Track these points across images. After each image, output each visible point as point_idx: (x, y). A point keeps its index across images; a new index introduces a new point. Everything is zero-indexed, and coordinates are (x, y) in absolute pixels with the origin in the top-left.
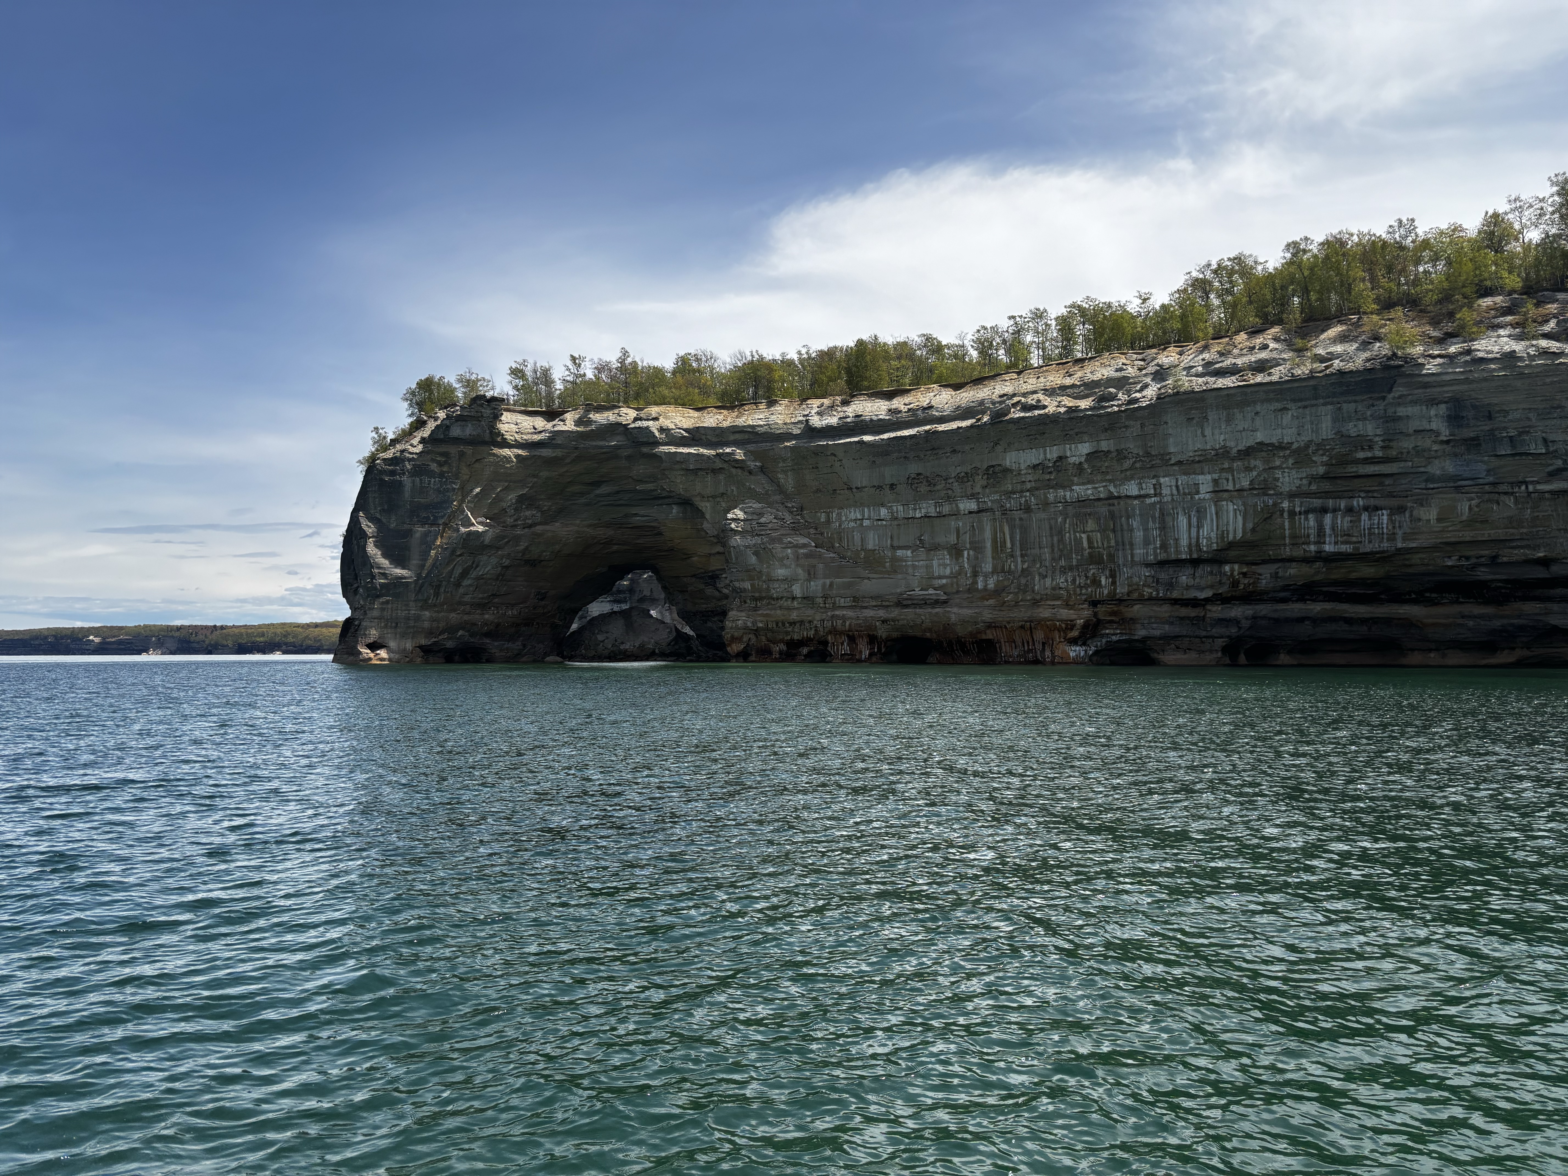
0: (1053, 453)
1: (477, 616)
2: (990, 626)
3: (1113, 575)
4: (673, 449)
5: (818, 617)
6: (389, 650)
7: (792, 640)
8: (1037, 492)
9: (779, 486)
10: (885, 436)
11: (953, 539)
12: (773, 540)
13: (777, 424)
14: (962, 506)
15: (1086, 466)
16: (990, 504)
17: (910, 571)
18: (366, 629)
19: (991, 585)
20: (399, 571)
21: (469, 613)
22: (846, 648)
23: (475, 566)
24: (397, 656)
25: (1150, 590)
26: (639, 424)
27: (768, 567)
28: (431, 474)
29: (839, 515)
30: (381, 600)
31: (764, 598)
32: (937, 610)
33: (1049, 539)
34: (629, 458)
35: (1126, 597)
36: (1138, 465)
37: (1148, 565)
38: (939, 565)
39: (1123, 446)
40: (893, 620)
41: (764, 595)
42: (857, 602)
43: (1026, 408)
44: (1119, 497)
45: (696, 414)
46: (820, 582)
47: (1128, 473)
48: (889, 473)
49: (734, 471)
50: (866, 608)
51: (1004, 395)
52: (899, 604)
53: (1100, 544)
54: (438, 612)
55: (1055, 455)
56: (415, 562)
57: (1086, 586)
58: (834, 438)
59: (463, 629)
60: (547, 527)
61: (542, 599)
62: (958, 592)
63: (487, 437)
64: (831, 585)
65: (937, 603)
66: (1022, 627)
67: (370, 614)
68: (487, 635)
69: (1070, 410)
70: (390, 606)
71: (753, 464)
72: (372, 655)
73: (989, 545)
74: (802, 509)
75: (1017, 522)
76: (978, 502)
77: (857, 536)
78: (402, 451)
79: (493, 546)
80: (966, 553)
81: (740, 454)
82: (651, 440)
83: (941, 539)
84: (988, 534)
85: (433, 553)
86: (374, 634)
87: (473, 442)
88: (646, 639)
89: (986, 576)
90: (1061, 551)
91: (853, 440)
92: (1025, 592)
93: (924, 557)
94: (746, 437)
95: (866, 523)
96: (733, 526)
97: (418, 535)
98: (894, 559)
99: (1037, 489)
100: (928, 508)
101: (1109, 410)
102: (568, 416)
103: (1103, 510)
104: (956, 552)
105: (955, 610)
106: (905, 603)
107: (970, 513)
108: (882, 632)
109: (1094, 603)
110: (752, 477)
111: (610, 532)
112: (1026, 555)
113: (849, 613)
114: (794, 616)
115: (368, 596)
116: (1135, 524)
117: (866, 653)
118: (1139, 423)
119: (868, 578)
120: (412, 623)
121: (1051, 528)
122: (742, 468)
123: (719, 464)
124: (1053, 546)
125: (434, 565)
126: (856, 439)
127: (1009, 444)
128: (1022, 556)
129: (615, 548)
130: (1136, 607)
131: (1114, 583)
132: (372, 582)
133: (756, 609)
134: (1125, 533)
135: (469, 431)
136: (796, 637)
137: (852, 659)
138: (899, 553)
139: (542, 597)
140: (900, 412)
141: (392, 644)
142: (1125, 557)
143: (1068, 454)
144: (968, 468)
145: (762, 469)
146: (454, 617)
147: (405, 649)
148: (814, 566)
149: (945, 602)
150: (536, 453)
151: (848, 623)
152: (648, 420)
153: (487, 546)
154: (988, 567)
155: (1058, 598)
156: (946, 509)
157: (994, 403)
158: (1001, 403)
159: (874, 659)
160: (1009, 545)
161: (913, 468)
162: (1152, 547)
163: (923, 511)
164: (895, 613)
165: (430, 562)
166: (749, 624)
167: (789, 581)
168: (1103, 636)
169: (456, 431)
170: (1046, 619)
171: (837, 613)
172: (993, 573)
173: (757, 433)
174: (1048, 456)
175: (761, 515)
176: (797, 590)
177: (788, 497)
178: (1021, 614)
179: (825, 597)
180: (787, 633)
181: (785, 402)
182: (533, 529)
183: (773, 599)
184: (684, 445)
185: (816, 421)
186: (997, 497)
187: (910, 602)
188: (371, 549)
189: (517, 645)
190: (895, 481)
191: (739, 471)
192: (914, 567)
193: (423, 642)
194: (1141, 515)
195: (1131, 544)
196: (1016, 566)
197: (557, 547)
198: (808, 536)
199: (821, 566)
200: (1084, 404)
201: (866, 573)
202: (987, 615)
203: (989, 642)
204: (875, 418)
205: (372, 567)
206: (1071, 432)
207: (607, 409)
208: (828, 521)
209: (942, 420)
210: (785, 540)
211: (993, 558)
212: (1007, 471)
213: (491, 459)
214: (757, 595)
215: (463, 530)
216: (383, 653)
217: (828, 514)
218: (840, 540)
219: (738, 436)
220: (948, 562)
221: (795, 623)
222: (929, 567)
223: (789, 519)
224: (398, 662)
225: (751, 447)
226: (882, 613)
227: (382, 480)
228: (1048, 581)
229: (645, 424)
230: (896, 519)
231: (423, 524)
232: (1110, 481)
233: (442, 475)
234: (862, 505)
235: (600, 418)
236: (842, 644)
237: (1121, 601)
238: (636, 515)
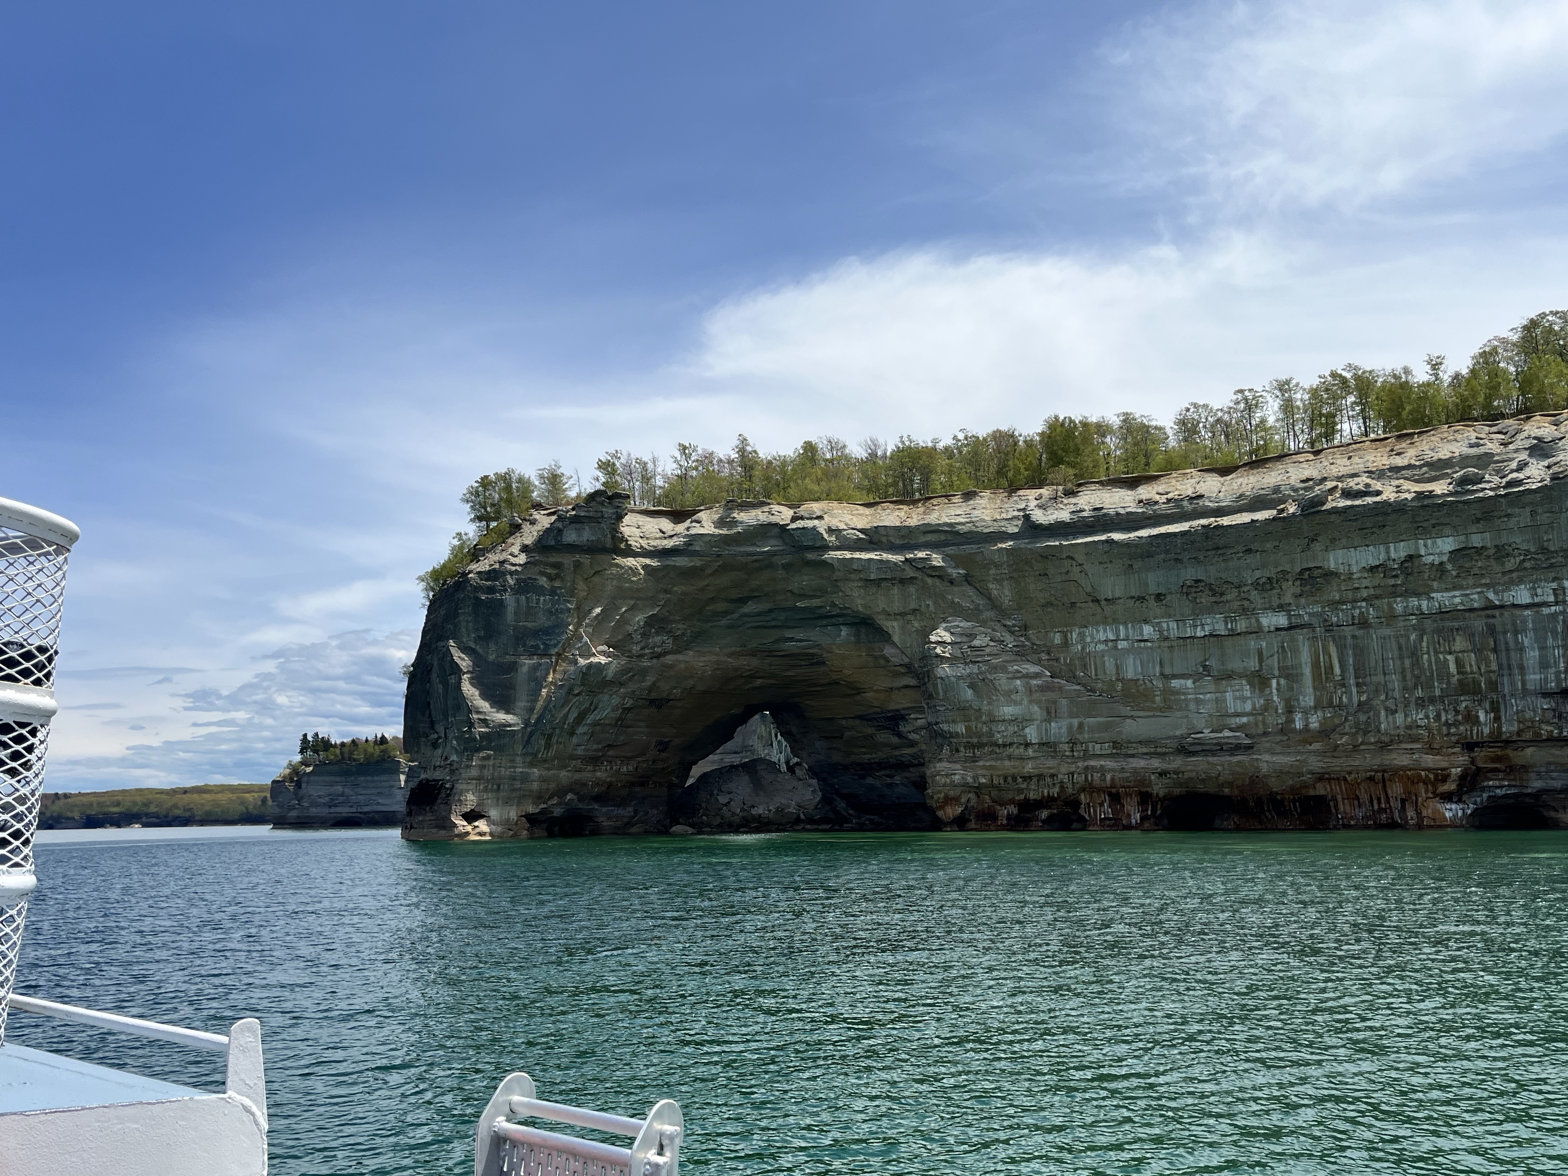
0: (1399, 551)
1: (589, 775)
2: (1321, 778)
3: (1495, 709)
4: (848, 555)
5: (1064, 769)
6: (490, 822)
7: (1027, 800)
8: (1377, 602)
9: (990, 599)
10: (1144, 533)
11: (1253, 664)
12: (995, 669)
13: (983, 520)
14: (1265, 621)
15: (1449, 567)
16: (1306, 618)
17: (1192, 707)
18: (461, 794)
19: (1314, 722)
20: (501, 717)
21: (579, 771)
22: (1106, 811)
23: (593, 707)
24: (499, 829)
25: (1550, 728)
26: (800, 524)
27: (989, 704)
28: (540, 590)
29: (1082, 636)
30: (483, 754)
31: (985, 745)
32: (1239, 758)
33: (1398, 662)
34: (787, 567)
35: (1515, 738)
36: (1527, 565)
37: (1546, 695)
38: (1235, 698)
39: (1504, 540)
40: (1176, 772)
41: (985, 740)
42: (1119, 748)
43: (1347, 494)
44: (1502, 607)
45: (867, 511)
46: (1064, 723)
47: (1515, 575)
48: (1154, 580)
49: (929, 581)
50: (1133, 756)
51: (1307, 480)
52: (1184, 750)
53: (1475, 669)
54: (548, 769)
55: (1403, 554)
56: (522, 704)
57: (1456, 724)
58: (1066, 536)
59: (571, 790)
60: (680, 657)
61: (663, 751)
62: (1265, 734)
63: (609, 543)
64: (1081, 726)
65: (1237, 748)
66: (1371, 779)
67: (465, 774)
68: (599, 798)
69: (1420, 495)
70: (491, 762)
71: (955, 572)
72: (469, 828)
73: (1307, 671)
74: (1026, 628)
75: (1349, 640)
76: (1290, 617)
77: (1109, 663)
78: (502, 563)
79: (617, 682)
80: (1274, 682)
81: (937, 560)
82: (818, 544)
83: (1235, 665)
84: (1305, 657)
85: (544, 691)
86: (470, 800)
87: (593, 549)
88: (783, 801)
89: (1306, 712)
90: (1418, 677)
91: (1096, 538)
92: (1366, 733)
93: (1212, 688)
94: (943, 537)
95: (1122, 645)
96: (938, 650)
97: (525, 669)
98: (1168, 692)
99: (1377, 597)
100: (1215, 623)
101: (1481, 495)
102: (703, 515)
103: (1479, 624)
104: (1259, 680)
105: (1266, 757)
106: (1191, 749)
107: (1277, 629)
108: (1159, 788)
109: (1470, 747)
110: (956, 589)
111: (755, 662)
112: (1364, 684)
113: (1109, 764)
114: (1029, 768)
115: (466, 750)
116: (1526, 642)
117: (1136, 817)
118: (1528, 509)
119: (1132, 717)
120: (518, 785)
121: (1400, 648)
122: (939, 577)
123: (910, 573)
124: (1403, 672)
125: (546, 708)
126: (1103, 537)
127: (1333, 540)
128: (1358, 685)
129: (759, 682)
130: (1529, 751)
131: (1497, 719)
132: (469, 731)
133: (974, 759)
134: (1513, 654)
135: (586, 535)
136: (1032, 796)
137: (1116, 824)
138: (1175, 683)
139: (663, 746)
140: (1156, 503)
141: (494, 813)
142: (1513, 683)
143: (1422, 552)
144: (1271, 572)
145: (968, 579)
146: (565, 776)
147: (508, 819)
148: (1055, 702)
149: (1249, 747)
150: (668, 563)
151: (1109, 777)
152: (811, 519)
153: (612, 682)
154: (1308, 699)
155: (1416, 740)
156: (1241, 625)
157: (1296, 490)
158: (1305, 489)
159: (1147, 825)
160: (1337, 670)
161: (1190, 573)
162: (1553, 670)
163: (1207, 628)
164: (1177, 763)
165: (540, 704)
166: (970, 780)
167: (1021, 722)
168: (1483, 789)
169: (570, 536)
170: (1404, 768)
171: (1092, 763)
172: (1315, 708)
173: (957, 533)
174: (1393, 555)
175: (973, 636)
176: (1032, 733)
177: (1003, 613)
178: (1367, 761)
179: (1073, 743)
180: (1020, 791)
181: (987, 493)
182: (662, 659)
183: (999, 746)
184: (861, 550)
185: (1040, 517)
186: (1317, 609)
187: (1199, 748)
188: (468, 689)
189: (627, 812)
190: (1162, 590)
191: (937, 582)
192: (1198, 701)
193: (531, 809)
194: (1535, 630)
195: (1522, 668)
196: (1350, 699)
197: (691, 682)
198: (1039, 662)
199: (1064, 702)
200: (1440, 488)
201: (1126, 710)
202: (1315, 764)
203: (1321, 800)
204: (1122, 511)
205: (470, 712)
206: (1424, 524)
207: (754, 506)
208: (1066, 644)
209: (1220, 512)
210: (1010, 669)
211: (1315, 688)
212: (1330, 575)
213: (614, 570)
214: (975, 740)
215: (582, 662)
216: (482, 825)
217: (1065, 635)
218: (1085, 667)
219: (930, 537)
220: (1249, 694)
221: (1030, 778)
222: (1219, 702)
223: (1010, 641)
224: (500, 836)
225: (950, 550)
226: (1156, 763)
227: (478, 599)
228: (1400, 718)
229: (809, 524)
230: (1167, 639)
231: (531, 655)
232: (1487, 585)
233: (553, 592)
234: (1116, 621)
235: (749, 518)
236: (1102, 805)
237: (1508, 742)
238: (791, 639)
